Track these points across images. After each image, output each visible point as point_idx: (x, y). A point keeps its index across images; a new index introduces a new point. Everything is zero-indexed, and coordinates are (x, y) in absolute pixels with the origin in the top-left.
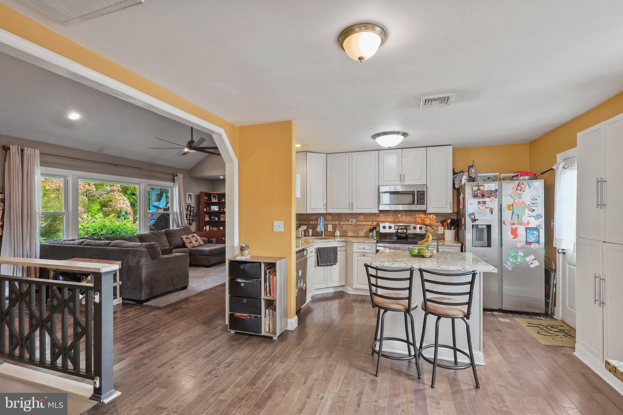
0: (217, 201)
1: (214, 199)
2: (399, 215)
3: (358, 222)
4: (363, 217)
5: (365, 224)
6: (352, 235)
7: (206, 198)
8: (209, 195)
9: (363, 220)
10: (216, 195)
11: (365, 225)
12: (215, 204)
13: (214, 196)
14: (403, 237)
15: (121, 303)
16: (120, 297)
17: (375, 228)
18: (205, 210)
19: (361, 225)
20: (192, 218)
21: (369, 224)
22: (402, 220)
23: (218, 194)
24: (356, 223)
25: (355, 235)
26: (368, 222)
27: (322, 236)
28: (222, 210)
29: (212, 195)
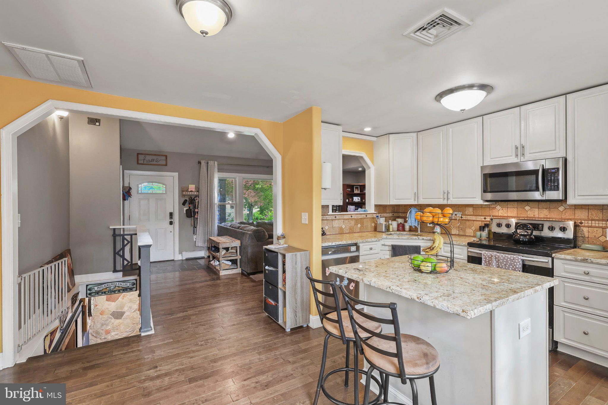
0: (359, 192)
1: (357, 191)
2: (527, 208)
3: (465, 216)
4: (471, 209)
5: (474, 219)
6: (457, 233)
7: (349, 190)
8: (352, 187)
9: (472, 213)
10: (359, 187)
11: (474, 221)
12: (357, 195)
13: (356, 188)
14: (523, 241)
15: (241, 272)
16: (240, 267)
17: (487, 225)
18: (347, 201)
19: (469, 220)
20: (335, 209)
21: (480, 219)
22: (532, 216)
23: (360, 186)
24: (462, 217)
25: (461, 233)
26: (478, 217)
27: (417, 231)
28: (364, 200)
29: (355, 187)
